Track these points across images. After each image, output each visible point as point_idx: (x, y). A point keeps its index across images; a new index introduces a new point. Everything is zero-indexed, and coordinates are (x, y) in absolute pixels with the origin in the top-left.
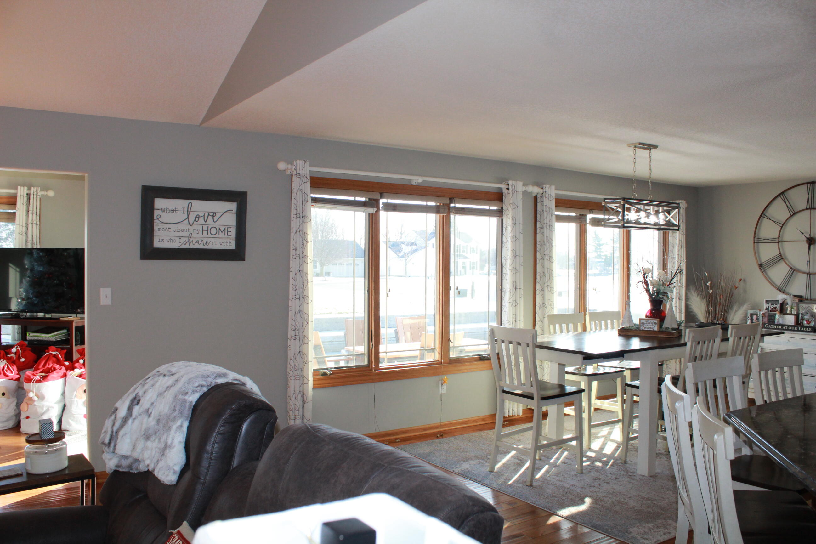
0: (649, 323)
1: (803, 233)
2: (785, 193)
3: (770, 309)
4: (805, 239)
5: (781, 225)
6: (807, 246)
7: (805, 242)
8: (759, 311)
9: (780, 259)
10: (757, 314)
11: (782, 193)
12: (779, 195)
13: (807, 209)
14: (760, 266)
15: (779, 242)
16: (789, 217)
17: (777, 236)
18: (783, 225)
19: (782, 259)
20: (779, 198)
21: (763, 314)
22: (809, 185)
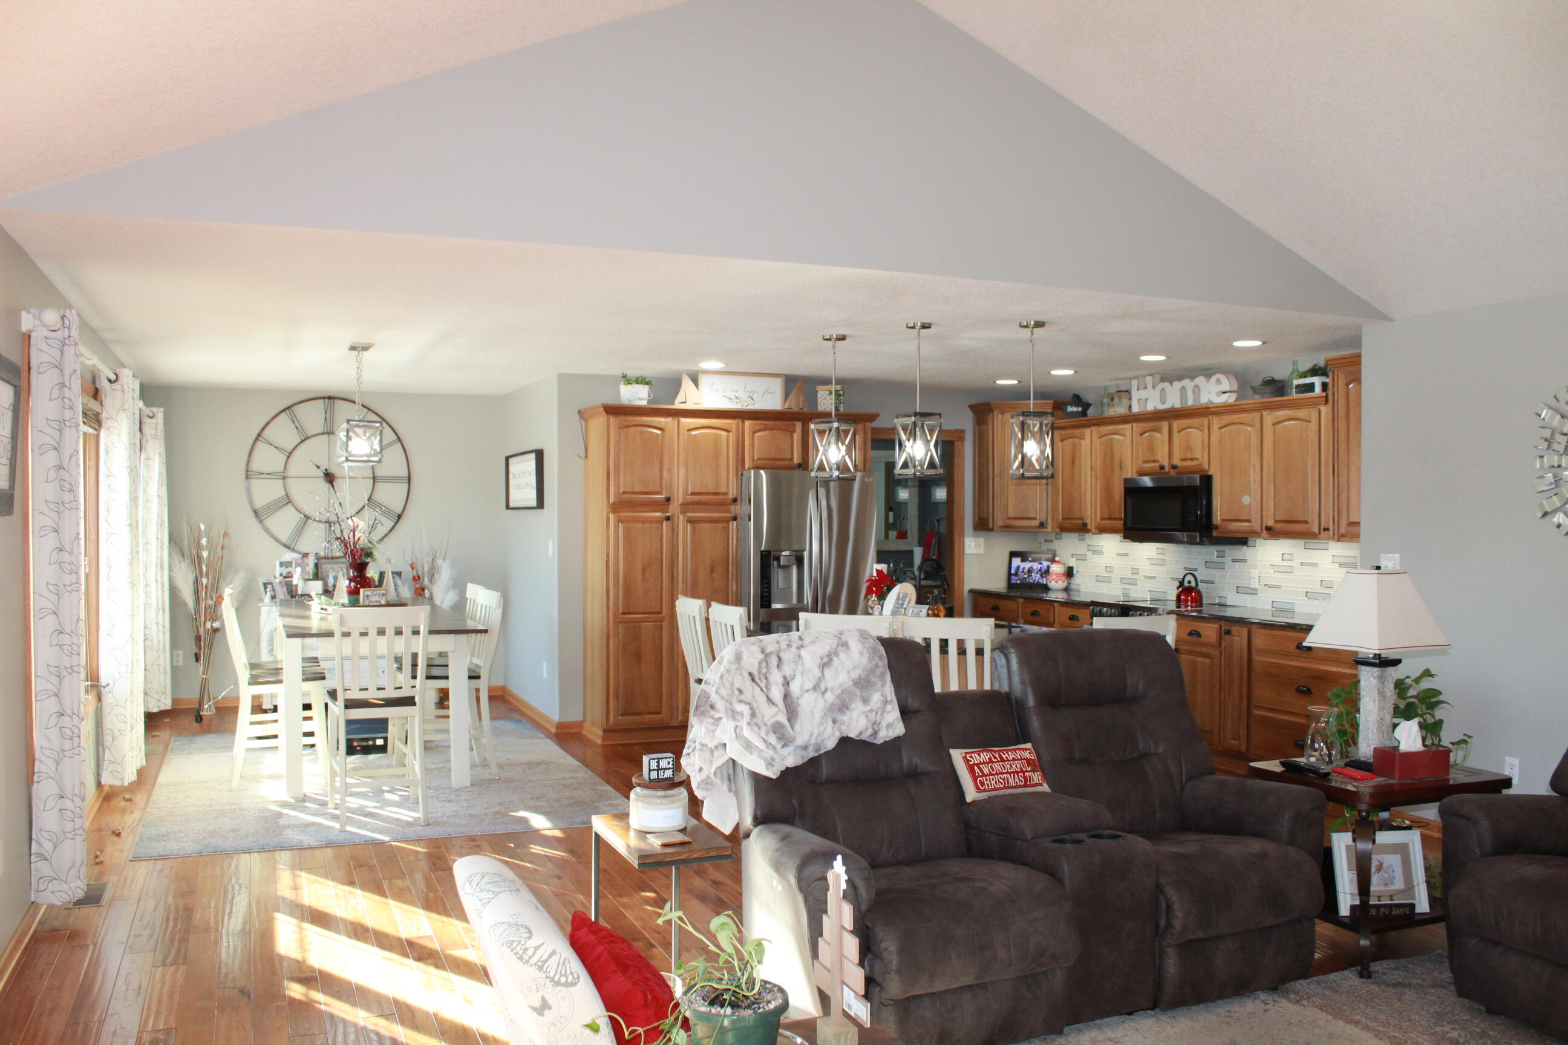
0: (375, 595)
1: (318, 467)
2: (293, 408)
3: (284, 574)
4: (322, 475)
5: (288, 454)
6: (327, 485)
7: (322, 480)
8: (273, 578)
9: (288, 503)
10: (271, 584)
11: (289, 408)
12: (284, 410)
13: (324, 433)
14: (255, 512)
15: (284, 478)
16: (299, 444)
17: (281, 469)
18: (290, 453)
19: (290, 502)
20: (284, 413)
21: (280, 582)
22: (327, 400)
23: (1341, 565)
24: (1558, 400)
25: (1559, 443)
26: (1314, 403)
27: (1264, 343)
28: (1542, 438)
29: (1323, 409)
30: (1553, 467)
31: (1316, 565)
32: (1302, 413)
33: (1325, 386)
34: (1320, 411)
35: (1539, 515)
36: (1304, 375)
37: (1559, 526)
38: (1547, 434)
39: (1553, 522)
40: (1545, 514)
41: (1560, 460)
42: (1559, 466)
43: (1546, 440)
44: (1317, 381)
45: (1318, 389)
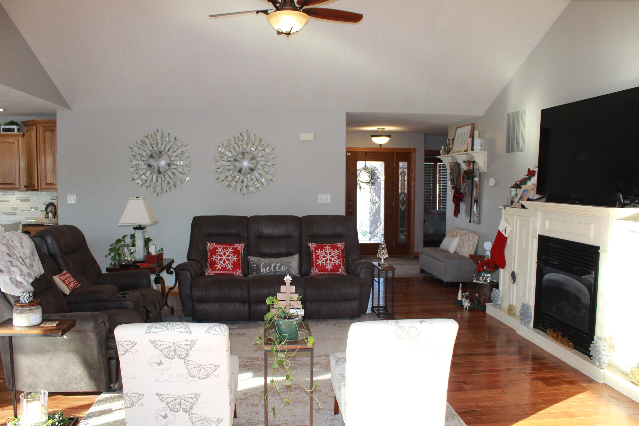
23: (22, 200)
24: (137, 143)
25: (138, 157)
26: (15, 136)
27: (4, 110)
28: (132, 155)
29: (20, 139)
30: (136, 164)
31: (8, 201)
32: (10, 140)
33: (19, 130)
34: (19, 139)
35: (131, 179)
36: (6, 124)
37: (138, 183)
38: (134, 154)
39: (136, 182)
40: (134, 179)
41: (138, 162)
42: (138, 164)
43: (133, 156)
44: (15, 127)
45: (16, 130)
